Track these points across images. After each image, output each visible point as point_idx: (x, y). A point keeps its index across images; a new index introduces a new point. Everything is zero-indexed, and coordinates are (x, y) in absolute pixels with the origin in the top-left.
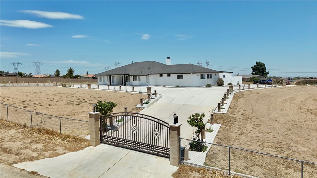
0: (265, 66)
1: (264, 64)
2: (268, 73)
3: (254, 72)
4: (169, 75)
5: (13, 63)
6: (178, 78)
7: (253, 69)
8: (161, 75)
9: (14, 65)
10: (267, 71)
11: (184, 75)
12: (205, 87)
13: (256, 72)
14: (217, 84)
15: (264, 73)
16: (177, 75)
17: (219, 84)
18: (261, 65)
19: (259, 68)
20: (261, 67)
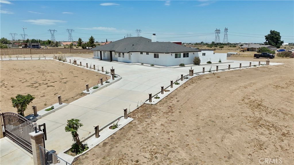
0: (280, 34)
1: (279, 33)
2: (282, 42)
3: (267, 42)
4: (147, 53)
5: (50, 30)
6: (155, 57)
7: (267, 38)
8: (142, 53)
9: (51, 32)
10: (282, 40)
11: (160, 54)
12: (179, 66)
13: (270, 41)
14: (193, 63)
15: (278, 43)
16: (153, 53)
17: (195, 63)
18: (275, 34)
19: (273, 37)
20: (276, 36)
